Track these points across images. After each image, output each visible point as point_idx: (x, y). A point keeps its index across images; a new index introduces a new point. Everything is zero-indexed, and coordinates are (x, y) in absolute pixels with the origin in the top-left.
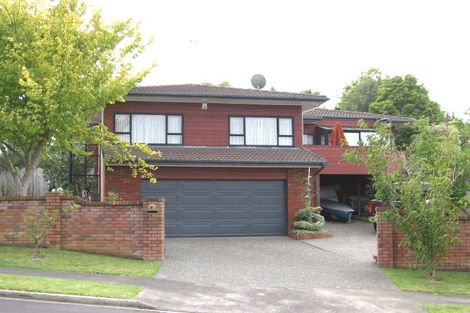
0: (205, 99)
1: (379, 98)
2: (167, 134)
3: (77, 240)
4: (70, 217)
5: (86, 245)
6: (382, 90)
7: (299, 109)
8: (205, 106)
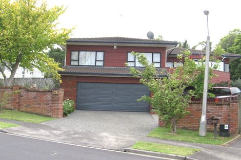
0: (115, 44)
1: (234, 44)
2: (96, 61)
3: (25, 107)
4: (23, 96)
5: (28, 109)
6: (236, 40)
7: (164, 48)
8: (115, 47)
